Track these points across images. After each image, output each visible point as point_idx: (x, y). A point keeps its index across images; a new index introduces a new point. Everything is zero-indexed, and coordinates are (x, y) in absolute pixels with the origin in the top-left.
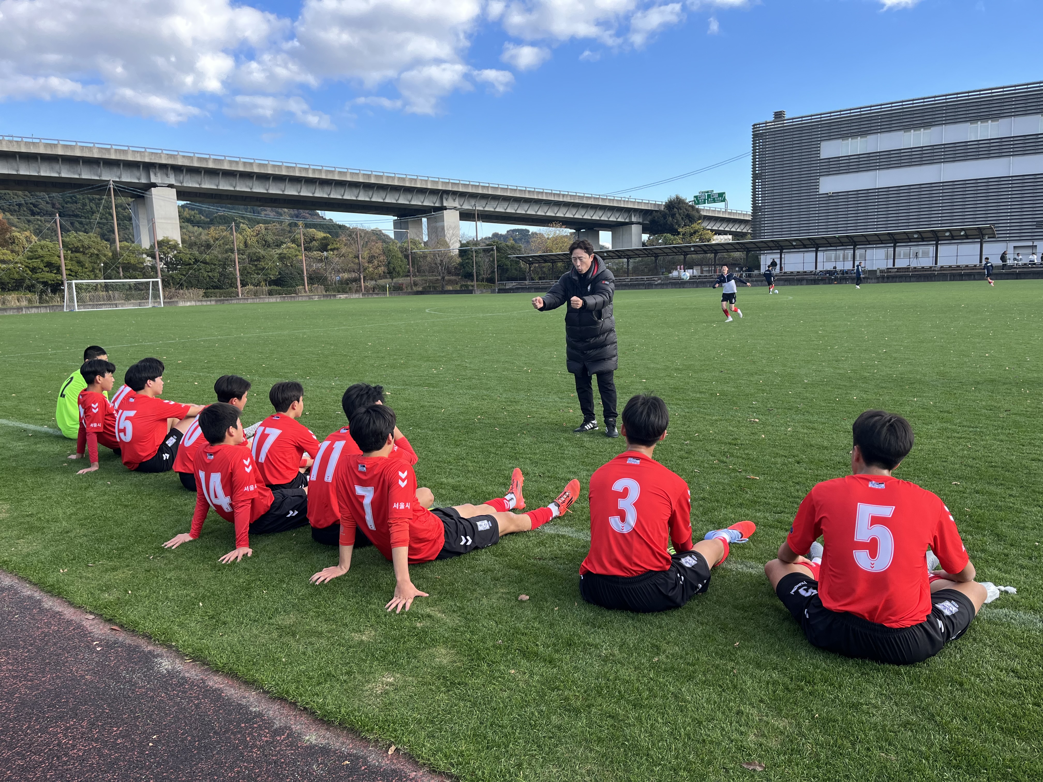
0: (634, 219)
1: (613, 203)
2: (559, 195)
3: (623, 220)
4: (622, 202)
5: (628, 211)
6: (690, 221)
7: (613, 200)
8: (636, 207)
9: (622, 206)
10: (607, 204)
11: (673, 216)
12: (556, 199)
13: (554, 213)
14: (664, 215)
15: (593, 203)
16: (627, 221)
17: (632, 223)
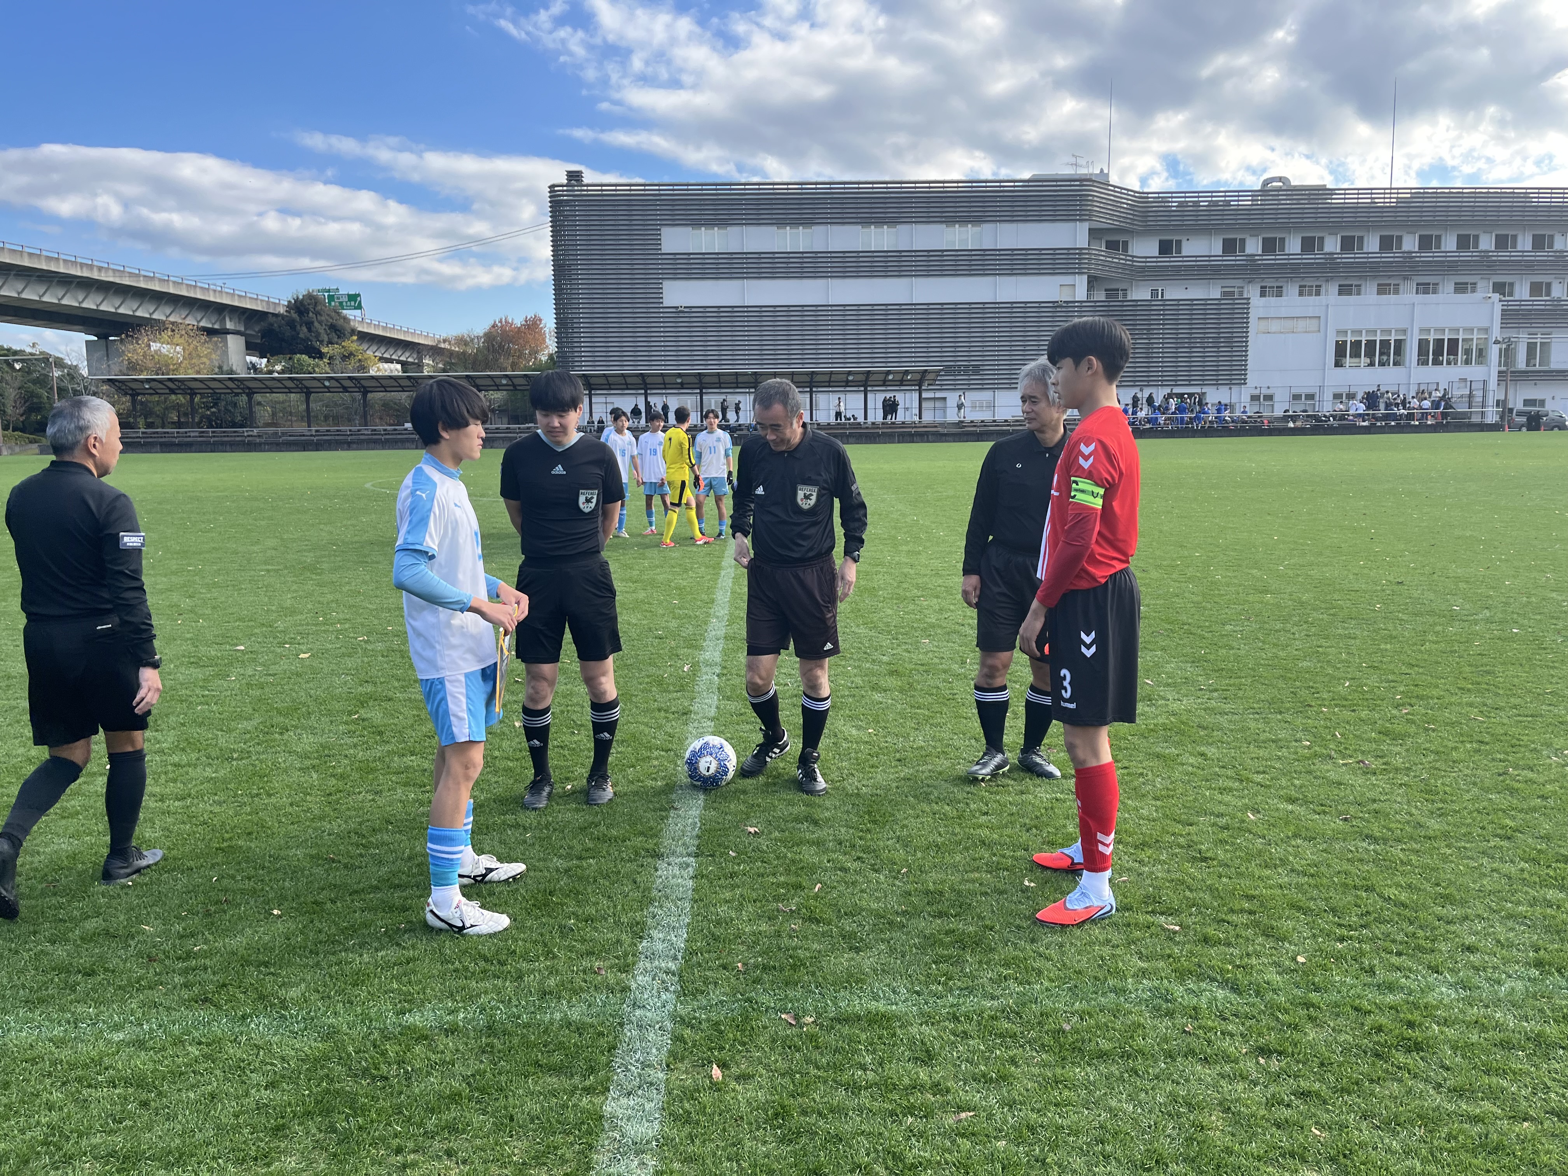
0: (229, 325)
1: (195, 293)
2: (91, 267)
3: (210, 326)
4: (211, 293)
5: (220, 309)
6: (339, 337)
7: (195, 286)
8: (236, 304)
9: (212, 299)
10: (184, 293)
11: (309, 325)
12: (86, 274)
13: (77, 300)
14: (291, 324)
15: (157, 288)
16: (216, 326)
17: (228, 332)
